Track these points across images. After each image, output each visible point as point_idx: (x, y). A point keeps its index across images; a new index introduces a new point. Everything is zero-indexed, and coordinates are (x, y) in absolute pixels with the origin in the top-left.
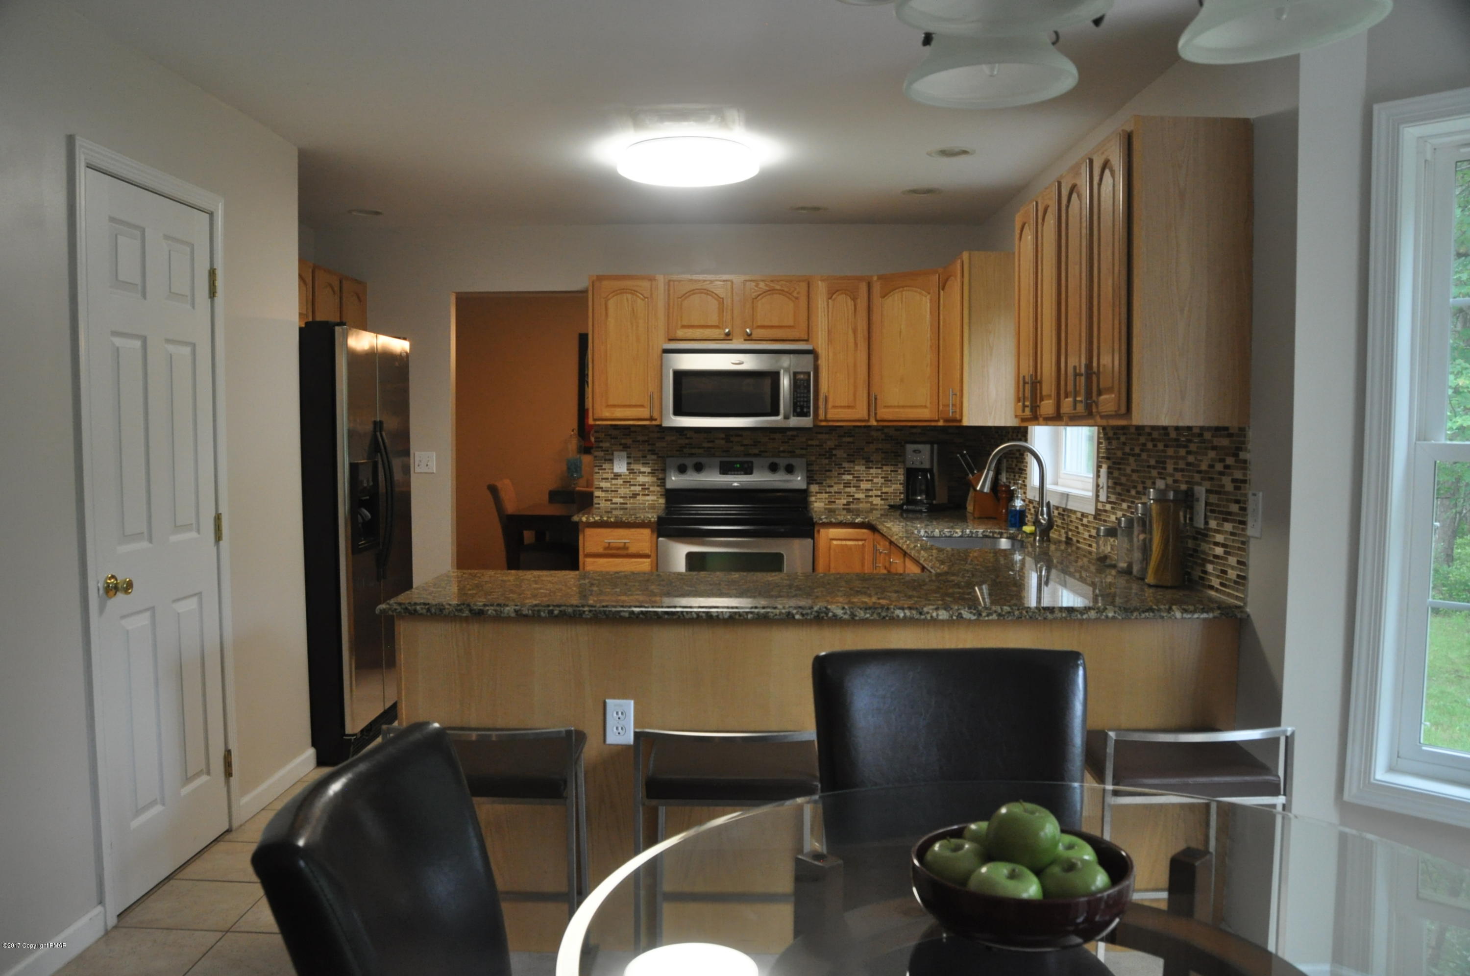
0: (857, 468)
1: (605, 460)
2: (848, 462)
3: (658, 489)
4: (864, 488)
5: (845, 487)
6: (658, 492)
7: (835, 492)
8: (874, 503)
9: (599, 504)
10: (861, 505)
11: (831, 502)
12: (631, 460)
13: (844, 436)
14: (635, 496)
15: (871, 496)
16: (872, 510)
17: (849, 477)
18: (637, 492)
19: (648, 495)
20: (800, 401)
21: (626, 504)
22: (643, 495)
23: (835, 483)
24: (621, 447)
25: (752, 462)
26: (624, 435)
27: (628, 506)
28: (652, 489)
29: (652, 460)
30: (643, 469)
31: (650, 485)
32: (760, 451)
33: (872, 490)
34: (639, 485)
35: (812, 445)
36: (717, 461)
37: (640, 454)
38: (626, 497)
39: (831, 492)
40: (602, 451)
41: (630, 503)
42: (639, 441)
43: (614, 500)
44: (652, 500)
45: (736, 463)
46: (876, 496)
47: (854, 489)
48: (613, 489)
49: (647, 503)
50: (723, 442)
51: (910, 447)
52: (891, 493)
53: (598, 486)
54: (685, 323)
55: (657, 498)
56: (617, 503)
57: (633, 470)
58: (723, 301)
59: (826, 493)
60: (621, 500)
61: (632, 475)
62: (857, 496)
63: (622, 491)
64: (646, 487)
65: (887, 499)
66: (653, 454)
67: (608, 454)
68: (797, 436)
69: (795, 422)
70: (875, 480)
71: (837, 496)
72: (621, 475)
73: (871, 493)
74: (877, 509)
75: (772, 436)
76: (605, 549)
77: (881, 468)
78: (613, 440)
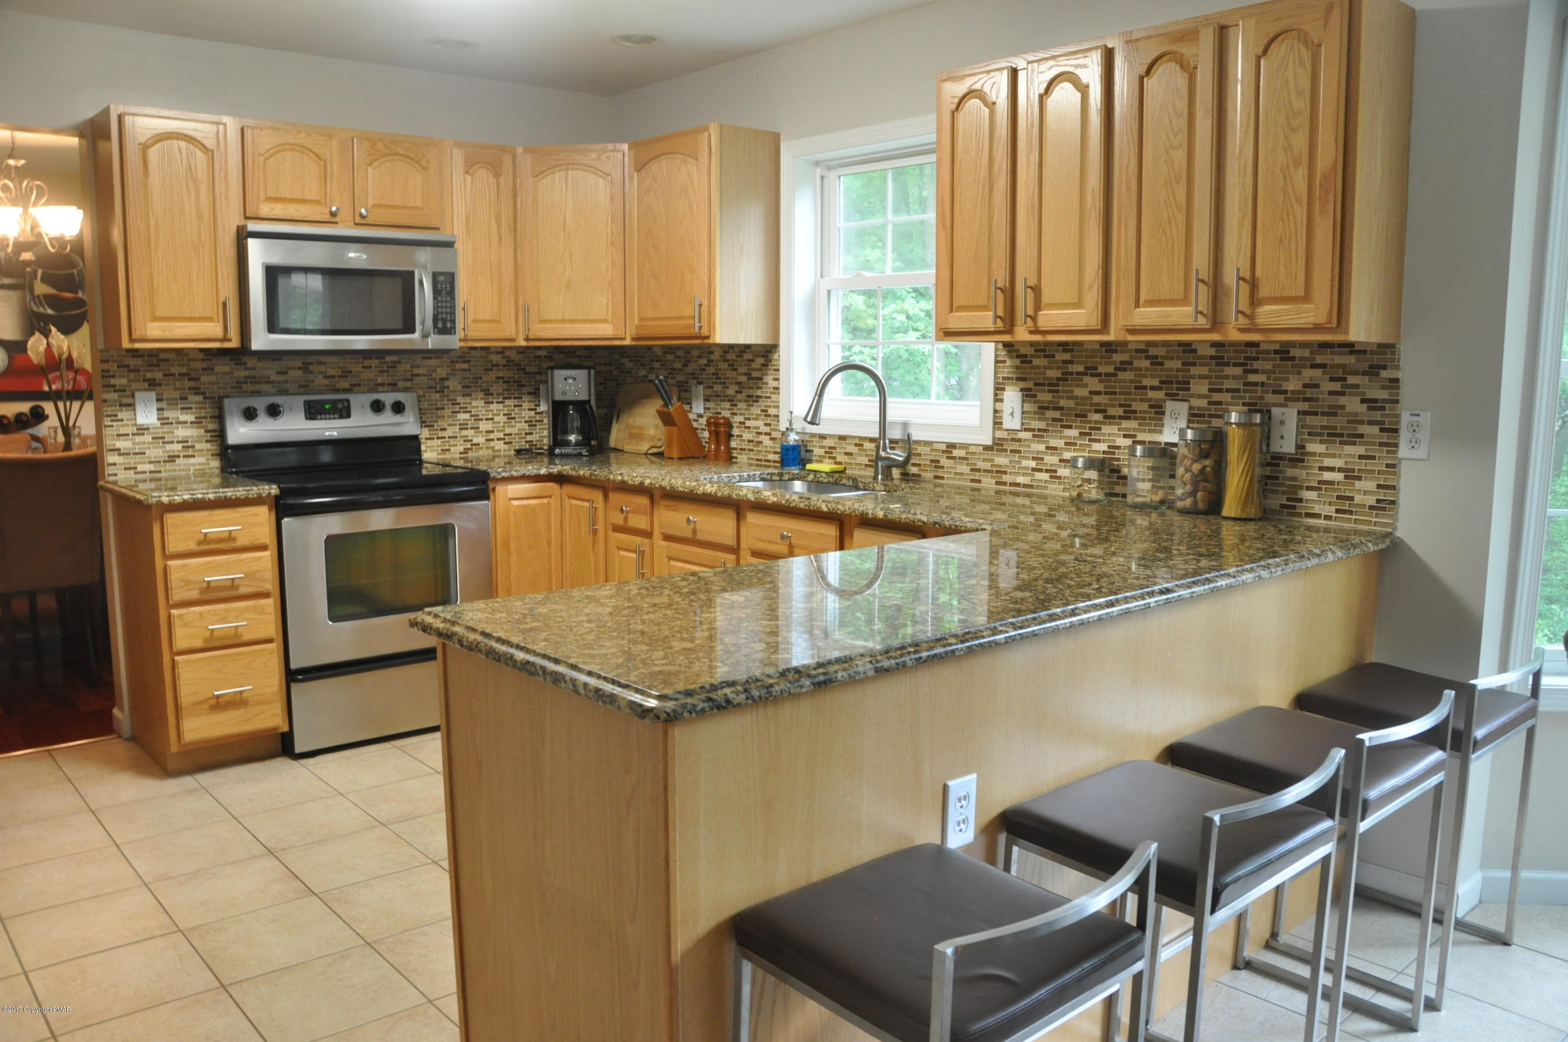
0: (474, 403)
1: (121, 405)
2: (463, 396)
3: (208, 446)
4: (484, 430)
5: (460, 429)
6: (208, 450)
7: (449, 437)
8: (496, 448)
9: (116, 475)
10: (481, 453)
11: (444, 451)
12: (163, 405)
13: (458, 362)
14: (172, 458)
15: (493, 440)
16: (494, 457)
17: (467, 416)
18: (176, 454)
19: (193, 456)
20: (442, 313)
21: (160, 472)
22: (184, 456)
23: (449, 425)
24: (146, 384)
25: (348, 401)
26: (148, 366)
27: (163, 475)
28: (198, 446)
29: (196, 403)
30: (183, 418)
31: (197, 442)
32: (351, 385)
33: (493, 432)
34: (178, 442)
35: (419, 375)
36: (299, 401)
37: (177, 395)
38: (160, 462)
39: (444, 438)
40: (115, 391)
41: (165, 471)
42: (174, 375)
43: (140, 468)
44: (200, 464)
45: (326, 402)
46: (498, 439)
47: (472, 432)
48: (137, 451)
49: (192, 469)
50: (299, 373)
51: (560, 374)
52: (516, 434)
53: (112, 447)
54: (272, 194)
55: (207, 460)
56: (145, 472)
57: (168, 419)
58: (325, 165)
59: (438, 438)
60: (151, 467)
61: (165, 426)
62: (475, 441)
63: (155, 452)
64: (190, 444)
65: (511, 443)
66: (195, 394)
67: (124, 396)
68: (400, 362)
69: (434, 342)
70: (496, 419)
71: (452, 442)
72: (148, 429)
73: (492, 436)
74: (499, 456)
75: (367, 363)
76: (199, 543)
77: (503, 402)
78: (132, 374)
